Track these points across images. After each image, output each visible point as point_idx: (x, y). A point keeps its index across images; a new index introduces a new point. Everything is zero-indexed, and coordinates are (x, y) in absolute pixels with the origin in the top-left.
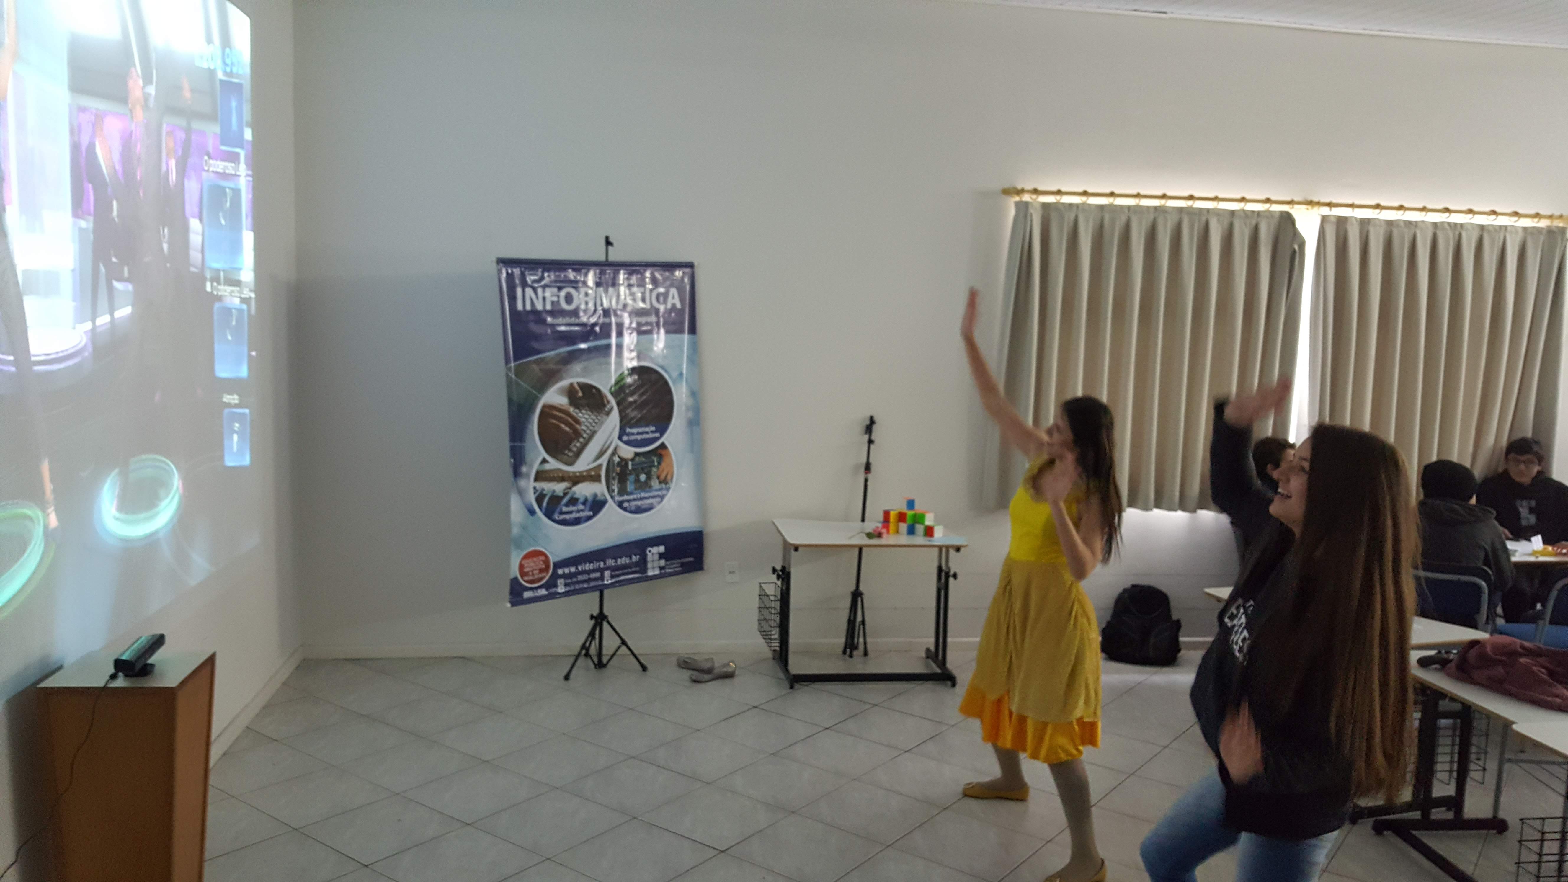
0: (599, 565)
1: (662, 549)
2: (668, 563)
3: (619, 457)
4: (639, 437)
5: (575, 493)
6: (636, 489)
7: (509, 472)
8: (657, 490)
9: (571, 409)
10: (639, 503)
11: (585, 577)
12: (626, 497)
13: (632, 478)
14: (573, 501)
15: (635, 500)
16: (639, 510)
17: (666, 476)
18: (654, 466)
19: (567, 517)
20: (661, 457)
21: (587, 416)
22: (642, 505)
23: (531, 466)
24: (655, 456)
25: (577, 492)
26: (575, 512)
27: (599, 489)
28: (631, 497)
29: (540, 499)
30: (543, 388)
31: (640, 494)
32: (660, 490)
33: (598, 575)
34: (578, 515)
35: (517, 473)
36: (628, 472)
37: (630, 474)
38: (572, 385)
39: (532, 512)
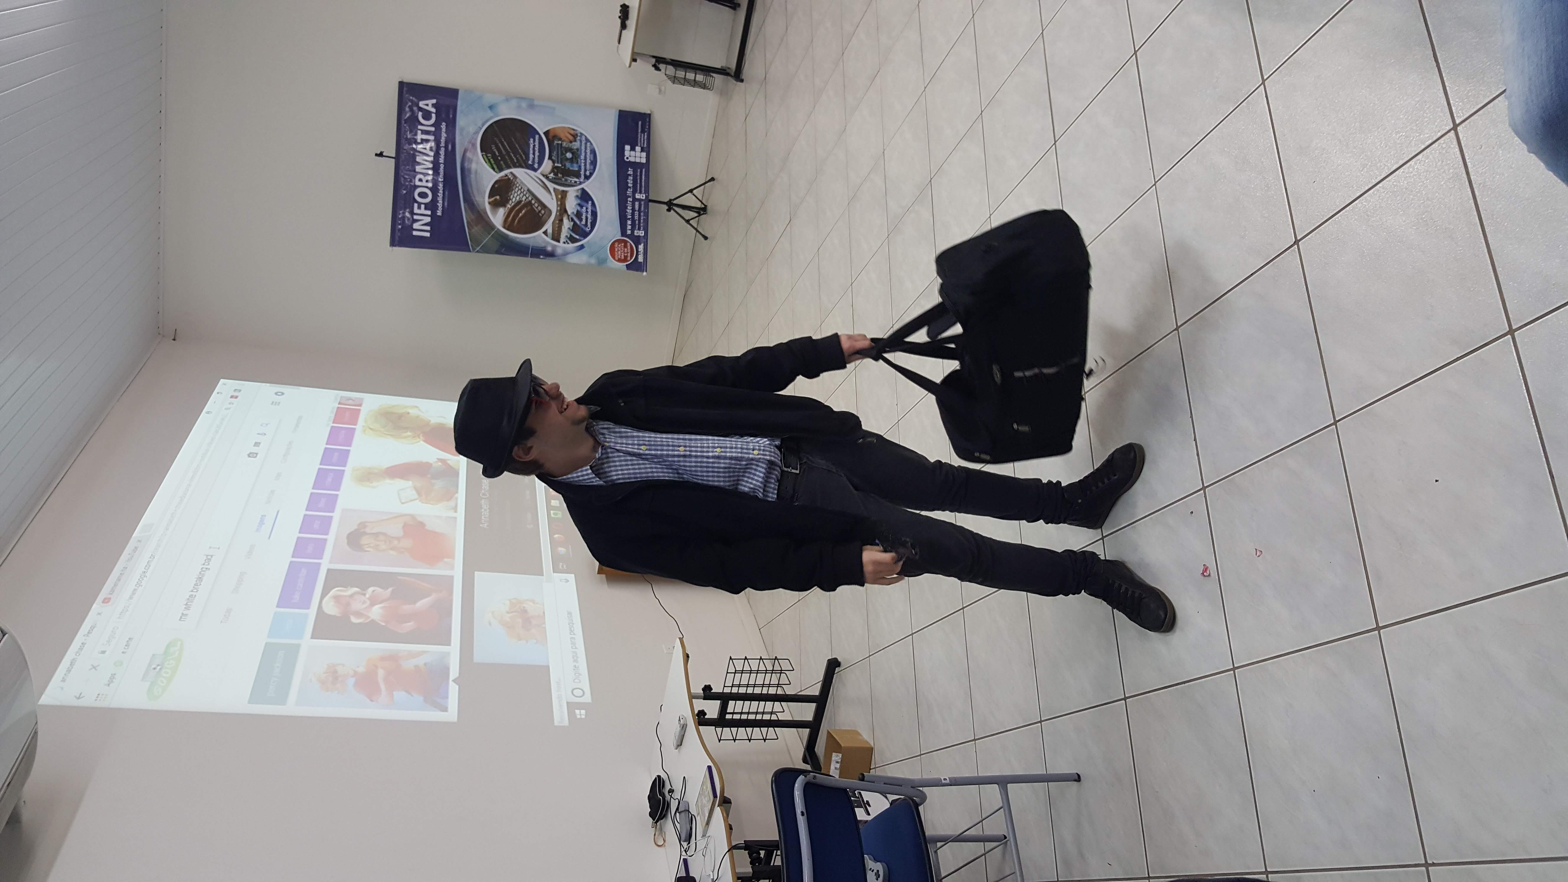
0: (630, 202)
1: (627, 147)
2: (639, 145)
3: (550, 173)
4: (537, 154)
5: (573, 213)
6: (577, 163)
7: (549, 261)
8: (581, 145)
9: (509, 206)
10: (588, 161)
11: (637, 213)
12: (582, 172)
13: (568, 165)
14: (579, 215)
15: (585, 165)
16: (594, 163)
17: (571, 134)
18: (561, 144)
19: (589, 221)
20: (555, 137)
21: (516, 194)
22: (590, 159)
23: (548, 243)
24: (553, 142)
25: (572, 211)
26: (587, 215)
27: (572, 194)
28: (583, 168)
29: (572, 240)
30: (490, 226)
31: (581, 160)
32: (581, 142)
33: (637, 204)
34: (590, 213)
35: (551, 255)
36: (563, 167)
37: (565, 166)
38: (489, 203)
39: (582, 247)
